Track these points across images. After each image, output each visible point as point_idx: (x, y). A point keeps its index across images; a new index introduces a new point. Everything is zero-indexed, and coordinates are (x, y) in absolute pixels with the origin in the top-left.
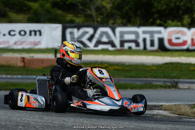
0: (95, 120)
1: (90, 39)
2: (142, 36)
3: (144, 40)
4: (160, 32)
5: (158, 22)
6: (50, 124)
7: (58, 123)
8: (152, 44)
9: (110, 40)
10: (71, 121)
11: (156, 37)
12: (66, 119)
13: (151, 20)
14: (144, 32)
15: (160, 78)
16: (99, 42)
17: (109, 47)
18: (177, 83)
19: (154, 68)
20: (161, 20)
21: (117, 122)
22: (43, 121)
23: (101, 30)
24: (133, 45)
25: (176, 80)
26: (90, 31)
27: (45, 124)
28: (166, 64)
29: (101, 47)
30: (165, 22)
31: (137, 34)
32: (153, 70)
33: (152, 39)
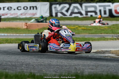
0: (69, 60)
1: (67, 11)
2: (98, 9)
3: (100, 11)
4: (109, 6)
6: (42, 64)
7: (47, 62)
8: (105, 13)
9: (79, 11)
10: (55, 61)
11: (107, 9)
12: (52, 60)
14: (100, 6)
15: (110, 34)
16: (72, 13)
17: (79, 15)
19: (106, 28)
21: (83, 61)
22: (38, 62)
23: (73, 5)
24: (93, 14)
26: (67, 6)
27: (39, 63)
28: (113, 25)
29: (74, 15)
31: (95, 7)
32: (105, 29)
33: (105, 10)
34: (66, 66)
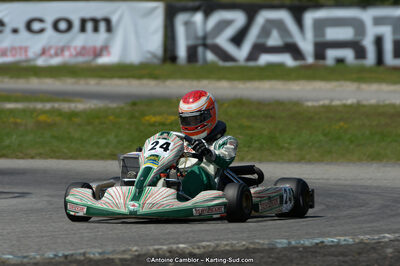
1: (238, 39)
2: (372, 31)
3: (379, 41)
14: (378, 21)
17: (287, 59)
24: (348, 54)
26: (238, 18)
29: (265, 59)
33: (397, 37)
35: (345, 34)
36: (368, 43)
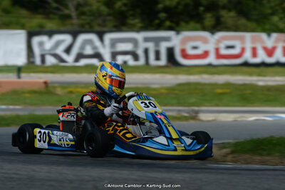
0: (79, 168)
1: (68, 51)
2: (142, 45)
3: (146, 51)
5: (168, 23)
8: (158, 57)
9: (96, 51)
11: (163, 47)
13: (157, 21)
15: (172, 105)
16: (80, 56)
17: (95, 61)
18: (197, 112)
19: (163, 91)
20: (172, 22)
23: (82, 38)
24: (129, 58)
25: (196, 108)
26: (67, 39)
28: (180, 85)
29: (83, 62)
30: (177, 24)
31: (135, 42)
32: (161, 94)
33: (157, 49)
34: (71, 181)
35: (128, 47)
36: (140, 52)
